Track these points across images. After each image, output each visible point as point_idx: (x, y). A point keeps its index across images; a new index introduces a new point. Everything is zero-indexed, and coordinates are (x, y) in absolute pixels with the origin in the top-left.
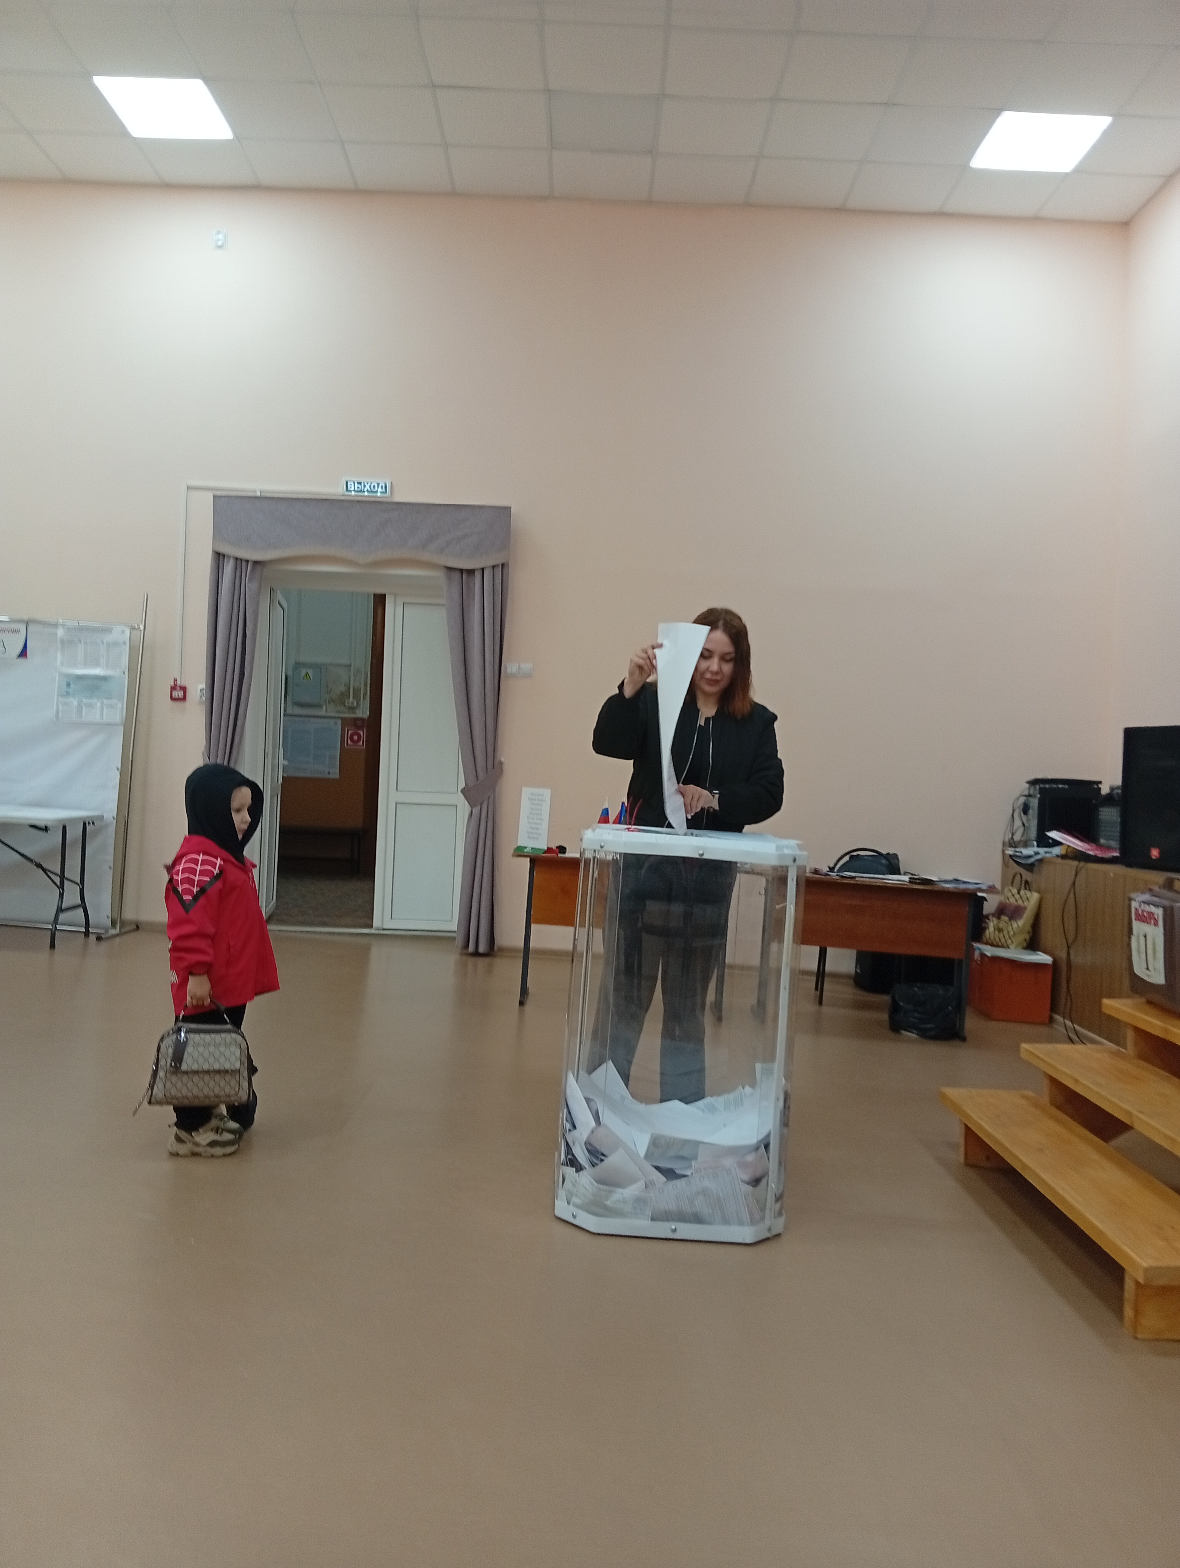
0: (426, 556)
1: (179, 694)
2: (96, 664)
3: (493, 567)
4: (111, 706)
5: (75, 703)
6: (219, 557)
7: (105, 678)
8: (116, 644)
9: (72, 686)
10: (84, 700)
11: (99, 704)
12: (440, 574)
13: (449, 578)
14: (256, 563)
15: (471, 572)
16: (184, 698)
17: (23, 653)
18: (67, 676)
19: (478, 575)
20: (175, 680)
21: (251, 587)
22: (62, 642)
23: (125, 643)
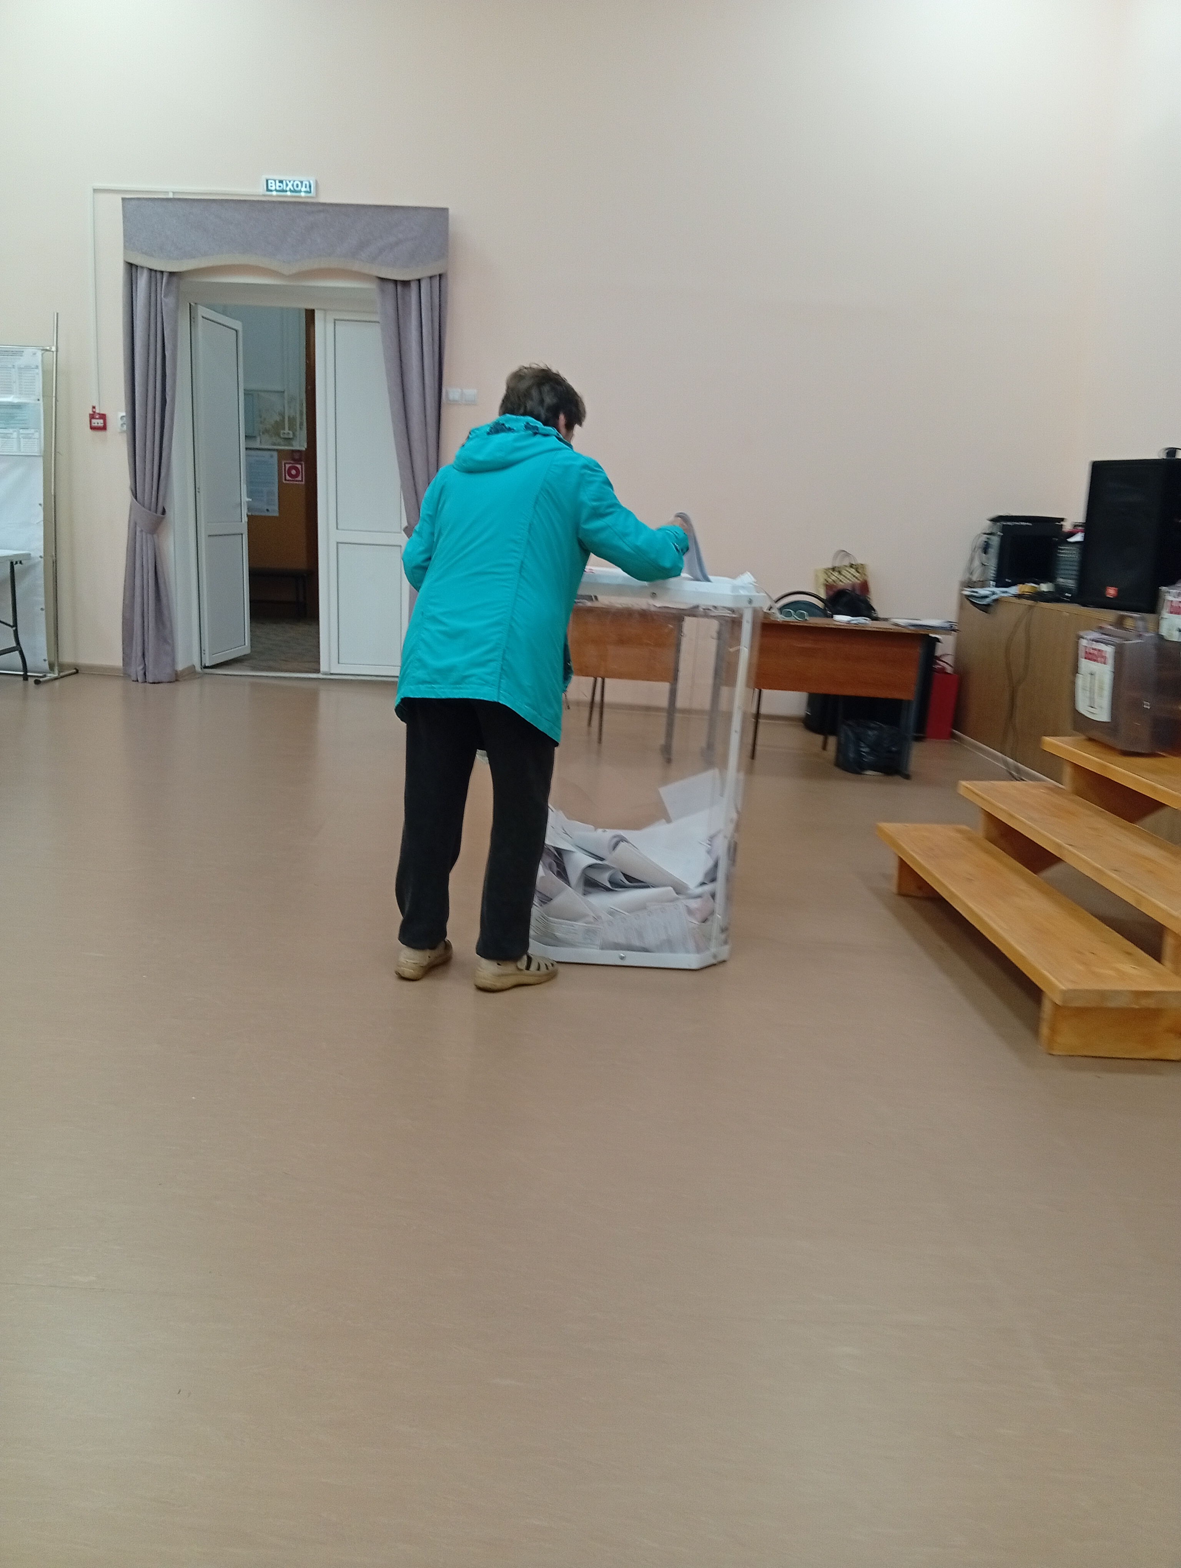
0: (356, 266)
1: (99, 422)
2: (9, 392)
3: (431, 277)
4: (28, 437)
6: (131, 268)
7: (18, 406)
8: (28, 368)
11: (15, 435)
12: (371, 286)
13: (383, 291)
14: (171, 274)
15: (406, 284)
16: (104, 428)
19: (414, 286)
20: (94, 407)
21: (168, 302)
23: (37, 367)
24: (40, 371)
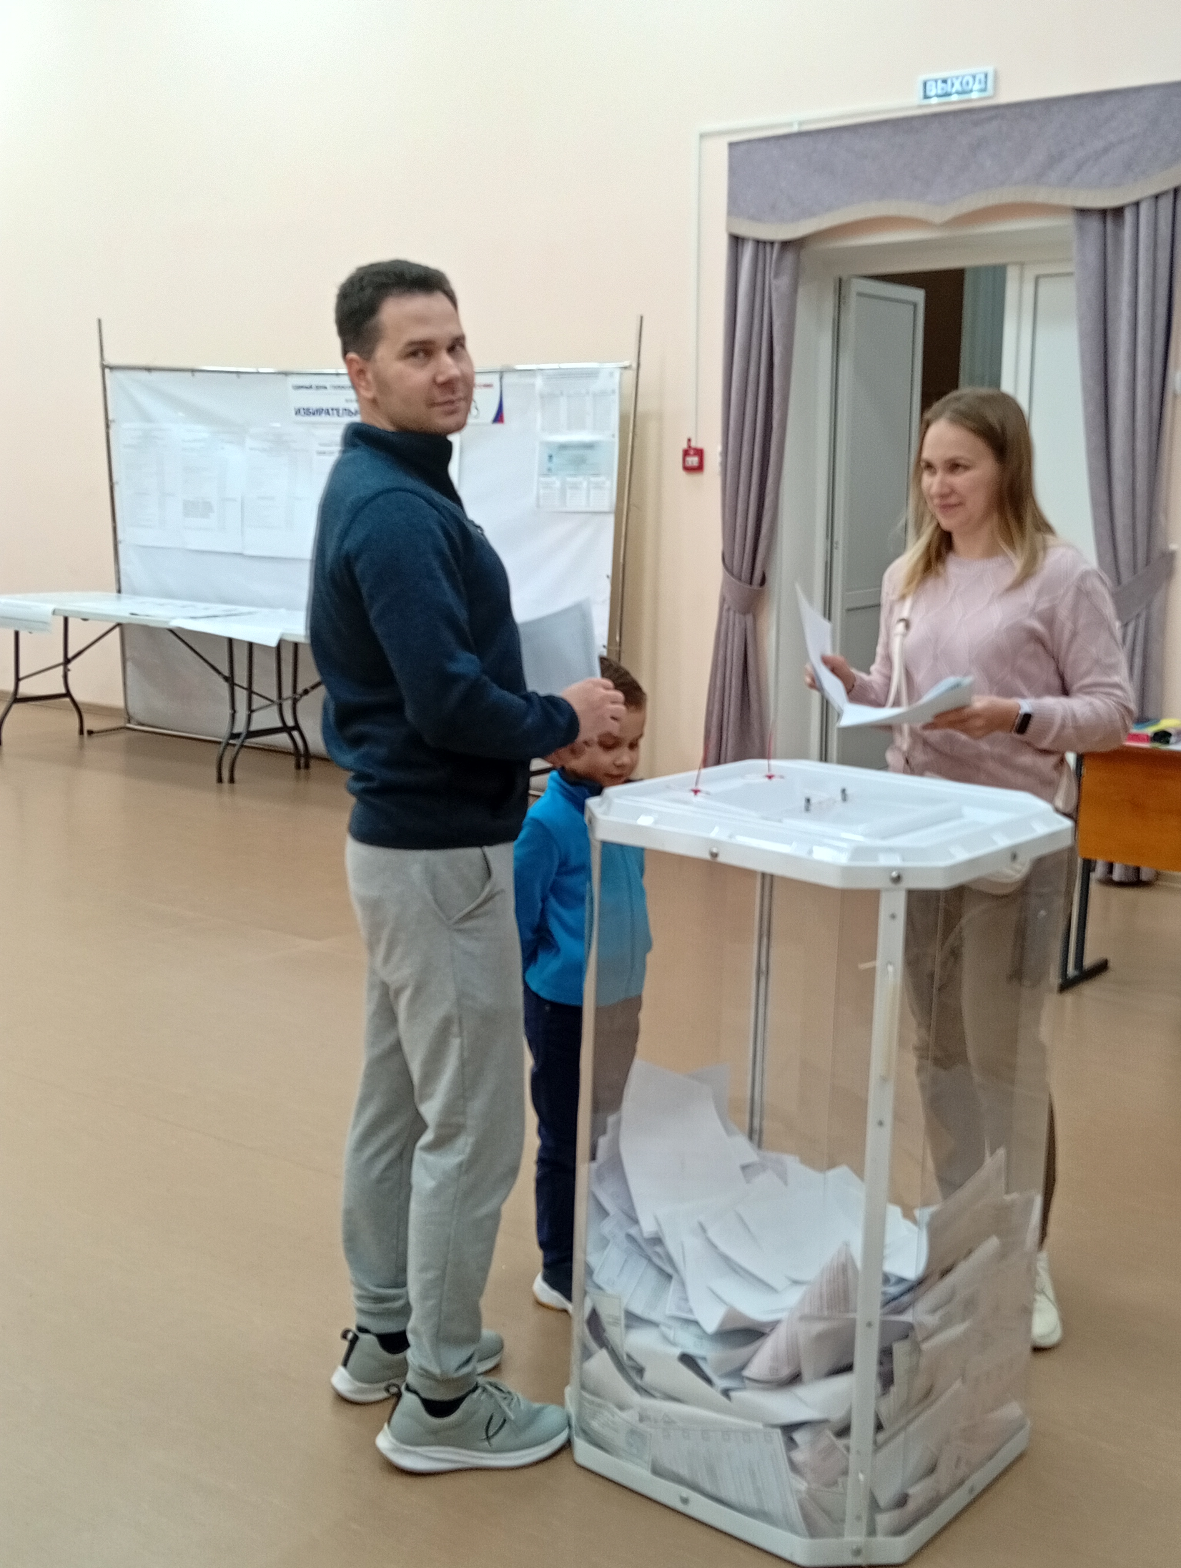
0: (1041, 195)
1: (693, 461)
2: (582, 426)
3: (1157, 197)
4: (598, 486)
5: (558, 484)
6: (736, 241)
7: (590, 446)
8: (603, 393)
9: (555, 459)
10: (569, 479)
11: (585, 484)
12: (1068, 222)
13: (1081, 228)
14: (785, 245)
15: (1118, 212)
16: (700, 468)
17: (499, 418)
18: (548, 444)
19: (1128, 215)
20: (689, 440)
21: (780, 284)
22: (542, 397)
23: (613, 392)
24: (616, 397)
